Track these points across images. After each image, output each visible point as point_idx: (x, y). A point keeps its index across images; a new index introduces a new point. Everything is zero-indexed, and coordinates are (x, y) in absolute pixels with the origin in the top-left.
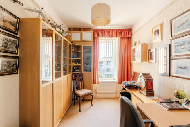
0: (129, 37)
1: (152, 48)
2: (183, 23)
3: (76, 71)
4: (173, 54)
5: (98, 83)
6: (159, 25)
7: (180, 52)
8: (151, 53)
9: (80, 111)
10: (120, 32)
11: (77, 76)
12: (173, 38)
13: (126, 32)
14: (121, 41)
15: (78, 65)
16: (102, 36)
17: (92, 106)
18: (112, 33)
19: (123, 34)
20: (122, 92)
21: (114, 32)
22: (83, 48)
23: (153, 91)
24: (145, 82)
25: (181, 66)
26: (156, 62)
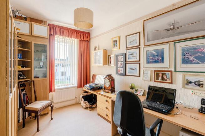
0: (88, 41)
1: (111, 54)
2: (134, 40)
3: (21, 78)
4: (127, 60)
5: (55, 91)
6: (117, 37)
7: (132, 59)
8: (110, 58)
9: (38, 130)
10: (79, 33)
11: (26, 85)
12: (128, 49)
13: (86, 35)
14: (80, 43)
15: (24, 69)
16: (60, 35)
17: (52, 119)
18: (71, 32)
19: (82, 37)
20: (84, 95)
21: (73, 32)
22: (34, 46)
23: (114, 89)
24: (109, 82)
25: (132, 68)
26: (115, 66)
